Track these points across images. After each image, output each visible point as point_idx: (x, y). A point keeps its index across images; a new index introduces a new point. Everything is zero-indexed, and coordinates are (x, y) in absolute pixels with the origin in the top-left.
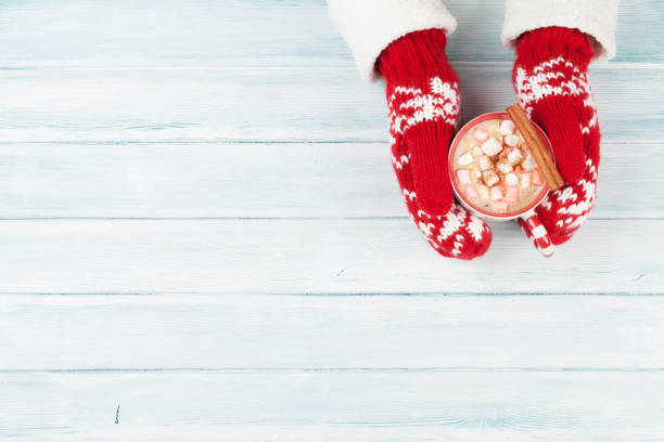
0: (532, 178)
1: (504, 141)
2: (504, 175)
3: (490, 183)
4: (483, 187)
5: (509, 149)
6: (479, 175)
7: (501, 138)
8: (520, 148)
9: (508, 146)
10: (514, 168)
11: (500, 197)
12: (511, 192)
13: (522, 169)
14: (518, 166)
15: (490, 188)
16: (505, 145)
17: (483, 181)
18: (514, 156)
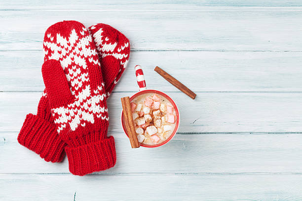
0: (136, 108)
1: (144, 132)
2: (149, 114)
3: (159, 111)
4: (163, 111)
5: (143, 127)
6: (163, 118)
7: (146, 134)
8: (137, 125)
9: (143, 129)
10: (143, 116)
11: (155, 103)
12: (148, 104)
13: (139, 114)
14: (141, 116)
15: (159, 109)
16: (144, 129)
17: (161, 114)
18: (141, 122)
